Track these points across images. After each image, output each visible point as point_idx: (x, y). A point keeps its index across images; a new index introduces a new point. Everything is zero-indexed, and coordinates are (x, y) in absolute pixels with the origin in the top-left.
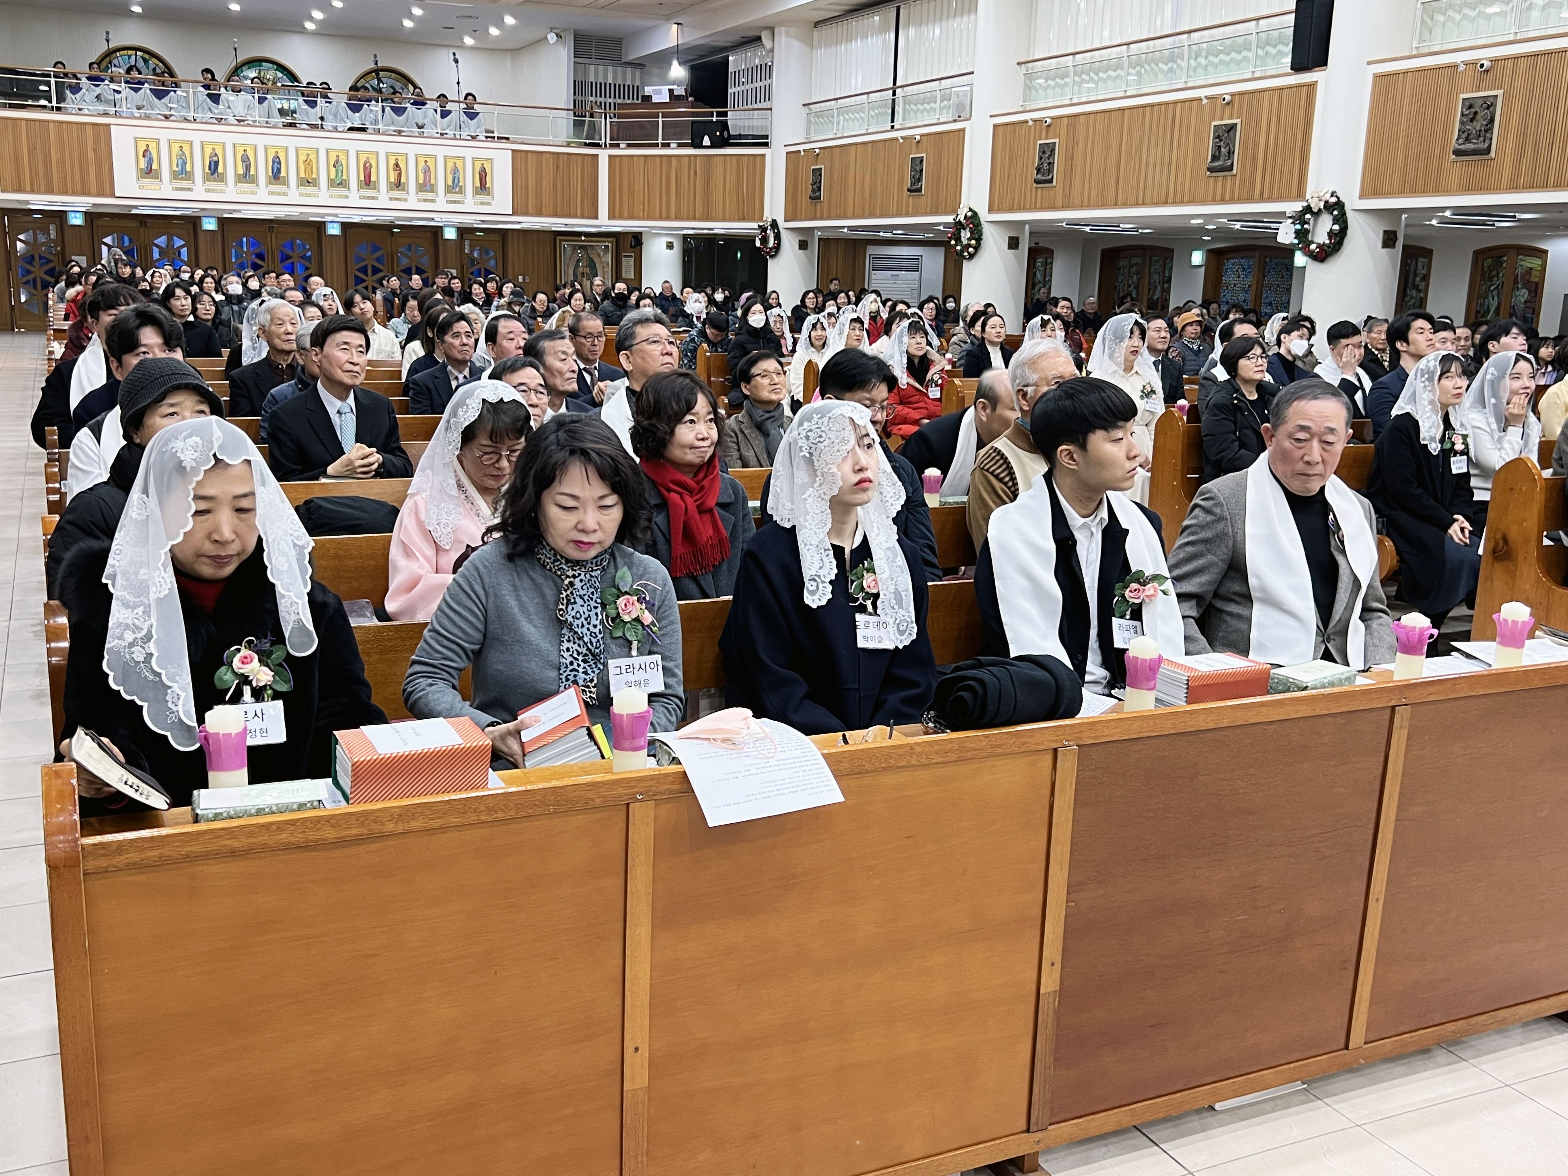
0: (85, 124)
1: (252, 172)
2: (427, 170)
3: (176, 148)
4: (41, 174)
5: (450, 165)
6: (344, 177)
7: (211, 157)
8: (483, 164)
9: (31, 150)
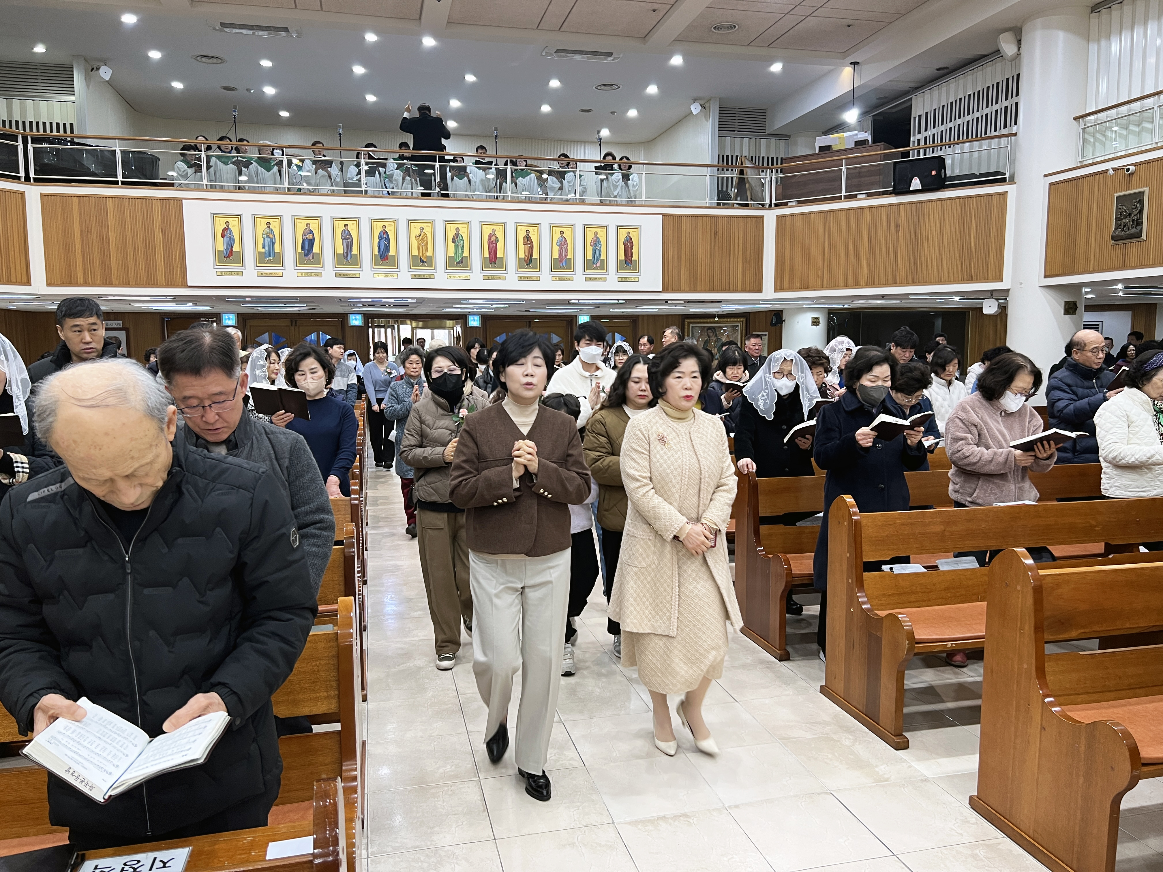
0: (151, 199)
1: (355, 251)
2: (563, 243)
3: (262, 225)
4: (97, 262)
5: (590, 235)
6: (465, 254)
7: (304, 235)
8: (628, 233)
9: (85, 233)
